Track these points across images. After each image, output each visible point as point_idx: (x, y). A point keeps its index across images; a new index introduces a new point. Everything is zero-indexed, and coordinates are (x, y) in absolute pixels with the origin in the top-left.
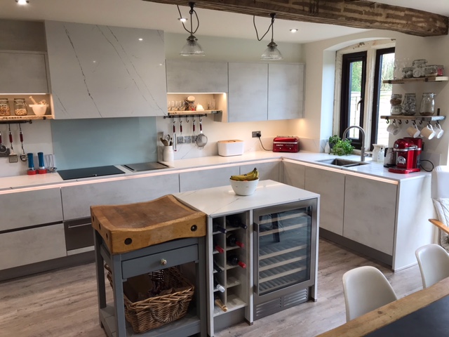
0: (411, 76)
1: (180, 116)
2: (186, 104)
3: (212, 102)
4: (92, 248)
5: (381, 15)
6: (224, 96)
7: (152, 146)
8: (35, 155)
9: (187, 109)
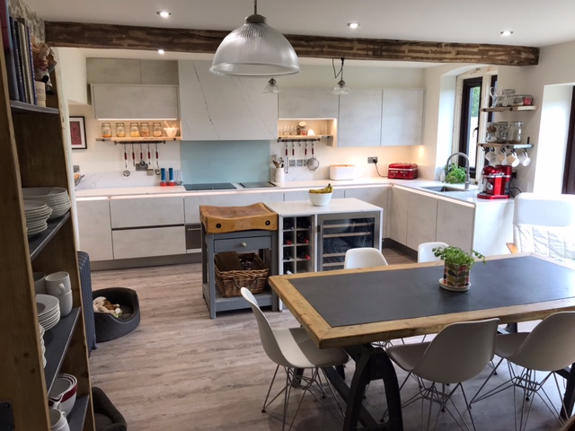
1: (293, 141)
2: (298, 129)
3: (324, 127)
5: (450, 53)
6: (335, 121)
7: (266, 168)
8: (167, 170)
9: (299, 134)
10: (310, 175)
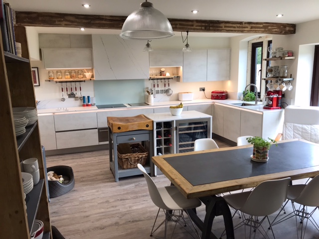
1: (158, 79)
5: (247, 27)
6: (181, 68)
8: (86, 97)
9: (161, 75)
10: (168, 98)
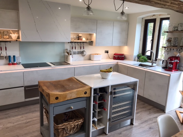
0: (177, 30)
2: (78, 37)
3: (89, 37)
4: (38, 98)
